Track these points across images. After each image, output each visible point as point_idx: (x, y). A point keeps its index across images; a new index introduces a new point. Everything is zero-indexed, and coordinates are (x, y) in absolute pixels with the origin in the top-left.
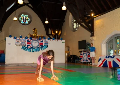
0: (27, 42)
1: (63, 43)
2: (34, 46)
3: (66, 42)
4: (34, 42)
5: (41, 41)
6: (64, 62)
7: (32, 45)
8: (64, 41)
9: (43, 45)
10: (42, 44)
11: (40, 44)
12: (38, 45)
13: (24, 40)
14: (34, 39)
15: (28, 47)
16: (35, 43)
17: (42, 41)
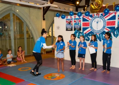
0: (82, 22)
4: (96, 20)
5: (111, 16)
9: (116, 26)
10: (114, 23)
11: (108, 24)
12: (104, 27)
13: (77, 19)
14: (95, 14)
15: (85, 32)
16: (97, 23)
17: (114, 18)
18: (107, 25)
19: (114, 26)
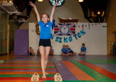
1: (103, 27)
2: (64, 33)
3: (108, 26)
6: (107, 55)
7: (61, 31)
8: (105, 24)
12: (69, 31)
14: (63, 23)
16: (65, 29)
18: (71, 30)
19: (74, 31)
